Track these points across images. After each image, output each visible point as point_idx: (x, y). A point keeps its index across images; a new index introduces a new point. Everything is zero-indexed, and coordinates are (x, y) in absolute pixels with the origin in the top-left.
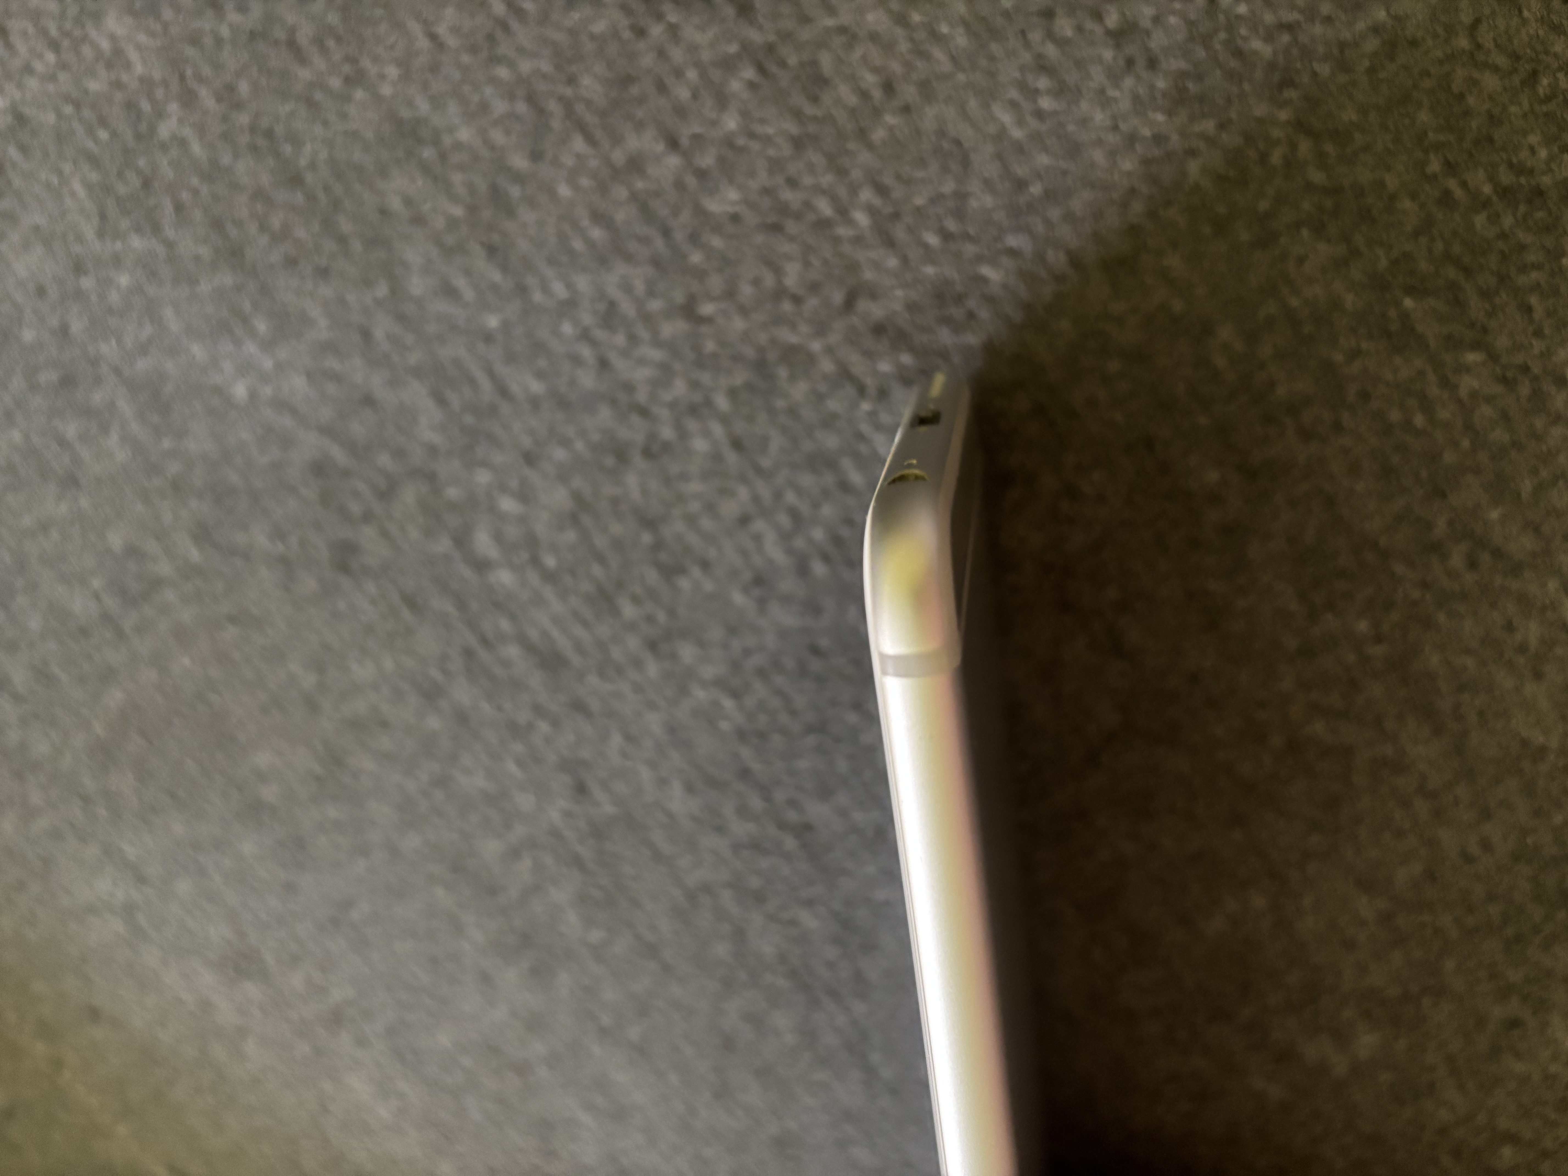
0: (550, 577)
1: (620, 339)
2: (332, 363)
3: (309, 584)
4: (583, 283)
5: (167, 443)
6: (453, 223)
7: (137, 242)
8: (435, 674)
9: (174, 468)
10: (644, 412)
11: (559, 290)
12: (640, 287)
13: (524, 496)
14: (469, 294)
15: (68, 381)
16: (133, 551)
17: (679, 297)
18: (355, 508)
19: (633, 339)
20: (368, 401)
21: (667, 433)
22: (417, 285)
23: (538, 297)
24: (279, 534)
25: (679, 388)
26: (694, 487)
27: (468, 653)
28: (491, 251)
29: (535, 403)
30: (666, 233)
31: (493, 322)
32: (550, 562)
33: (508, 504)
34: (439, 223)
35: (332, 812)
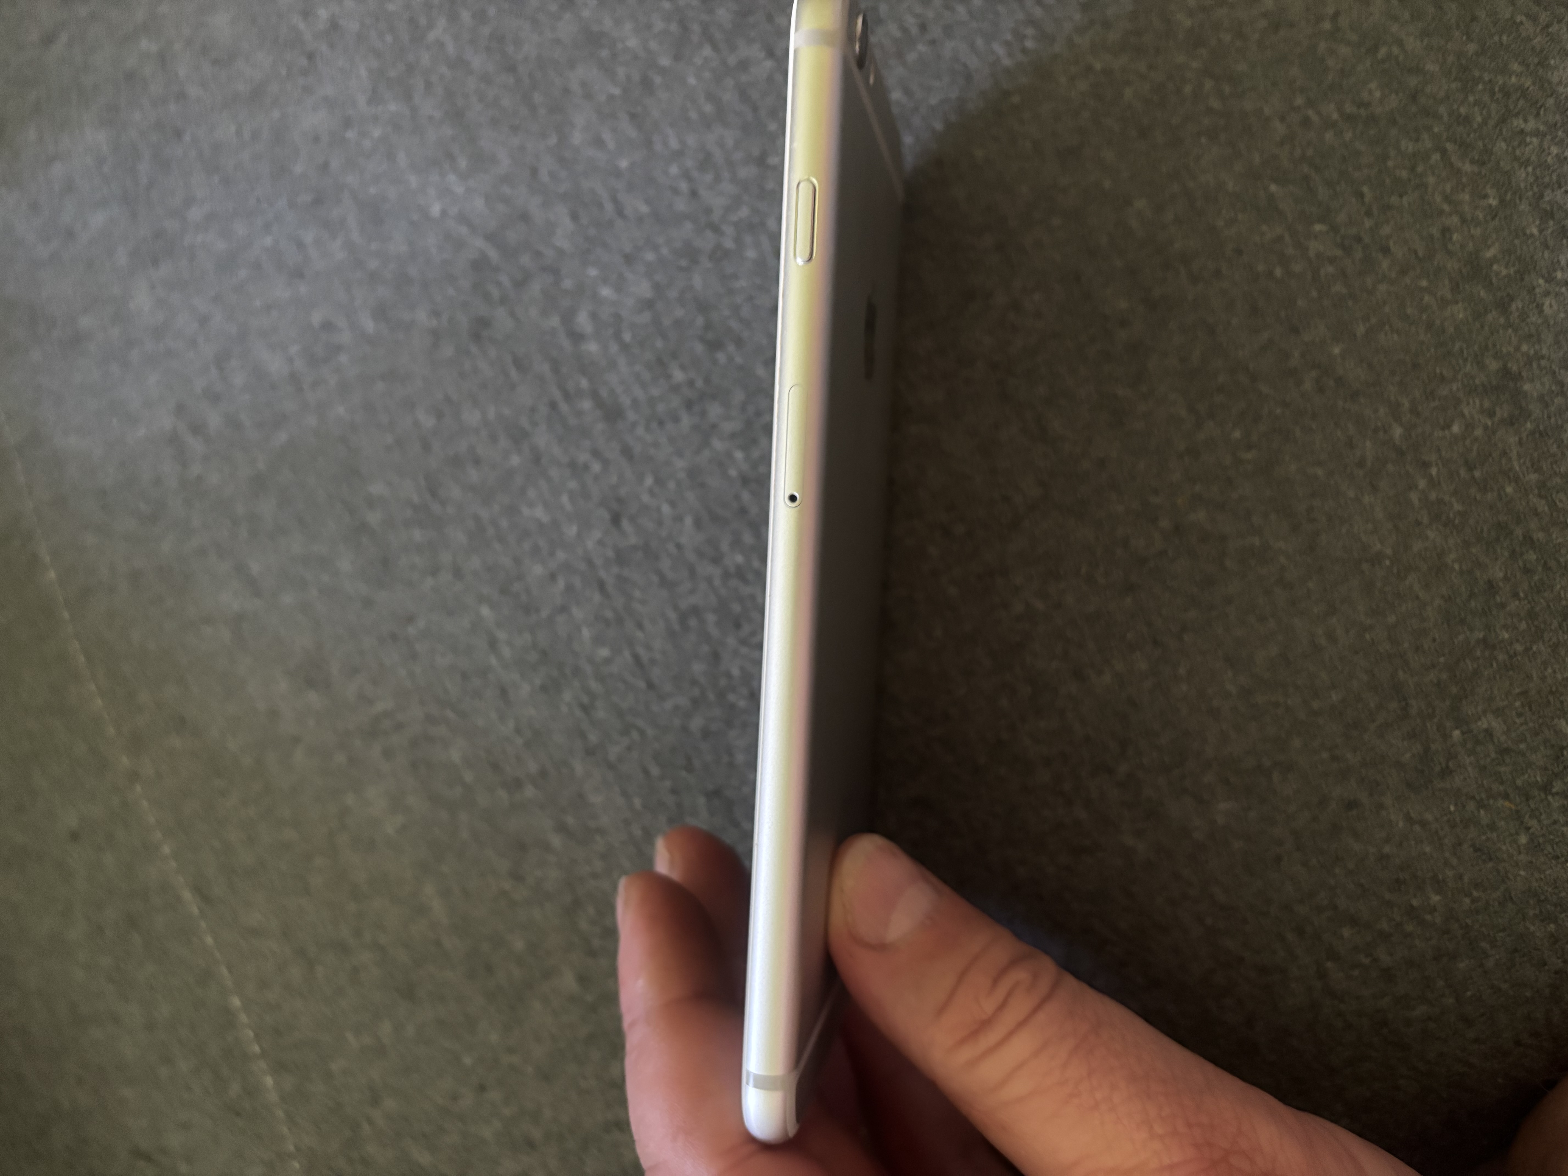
0: (625, 347)
1: (709, 177)
2: (506, 190)
3: (448, 351)
4: (691, 140)
5: (374, 246)
6: (611, 98)
7: (393, 107)
8: (524, 422)
9: (373, 264)
10: (716, 229)
11: (674, 144)
12: (730, 142)
13: (620, 286)
14: (611, 145)
15: (318, 201)
16: (328, 326)
17: (756, 152)
18: (495, 293)
19: (718, 179)
20: (525, 217)
21: (729, 244)
22: (577, 138)
23: (658, 147)
24: (436, 313)
25: (744, 212)
26: (742, 283)
27: (553, 405)
28: (633, 116)
29: (640, 220)
30: (755, 109)
31: (624, 164)
32: (627, 337)
33: (606, 292)
34: (603, 98)
35: (417, 535)
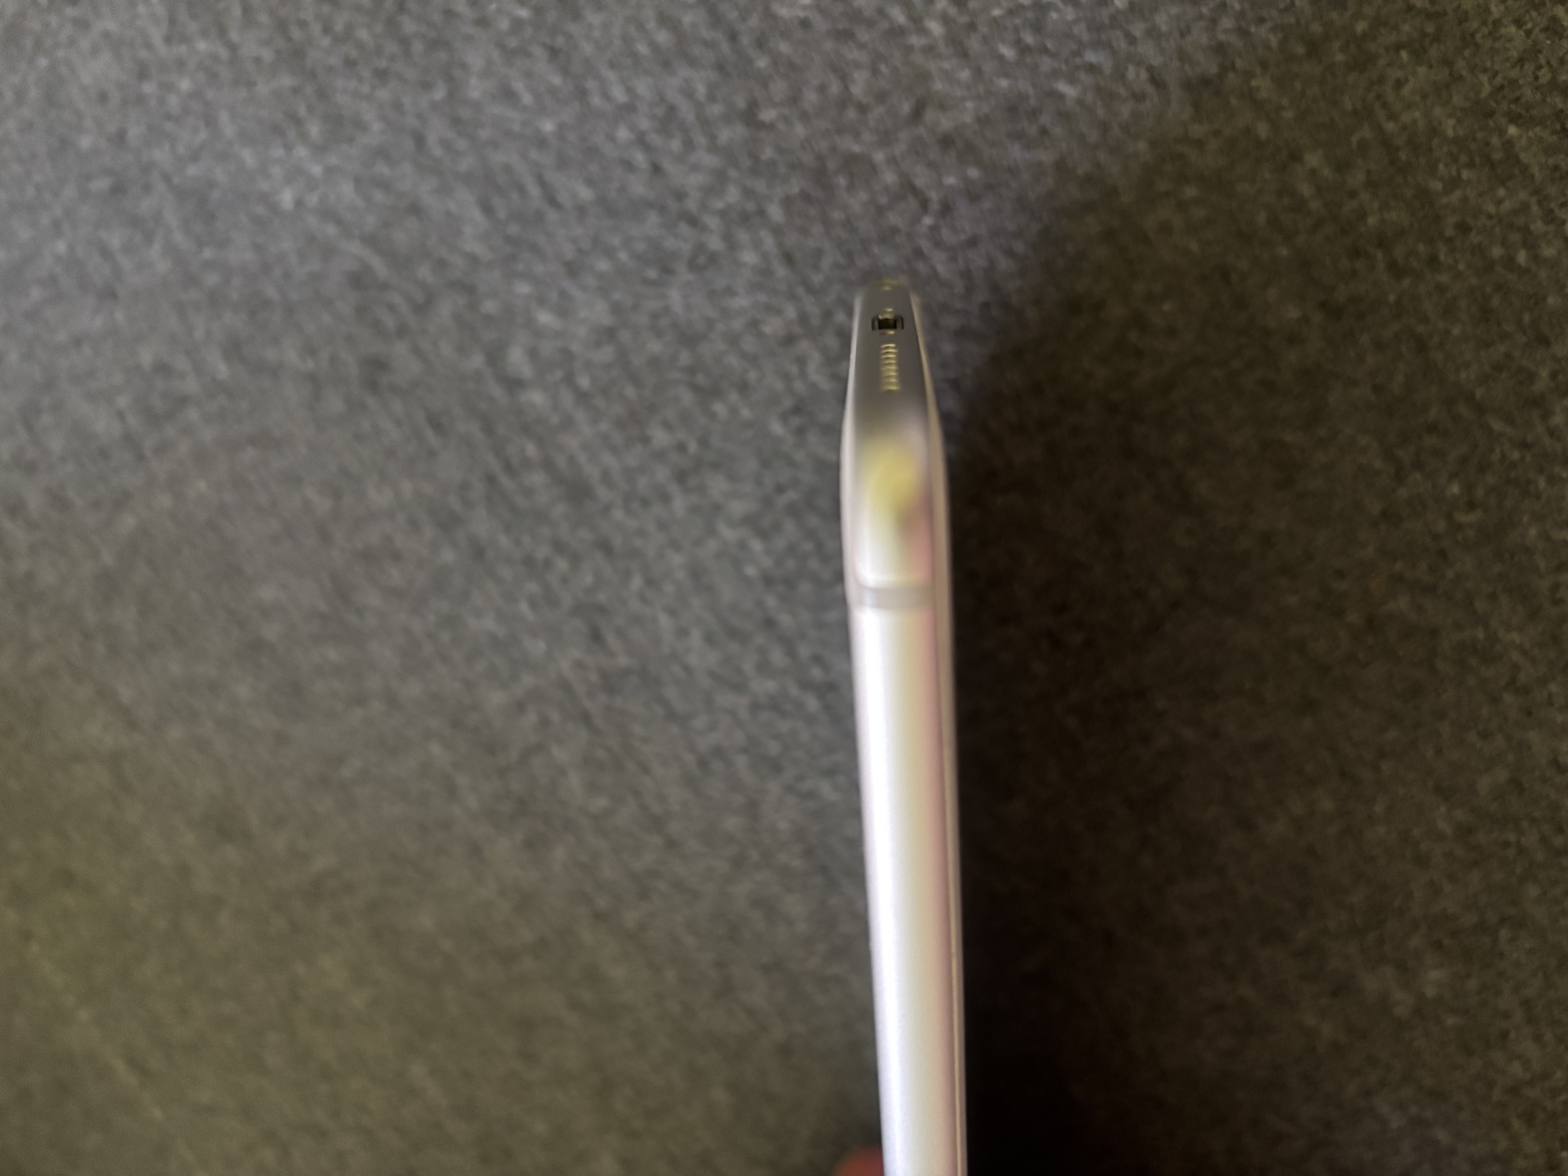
0: (583, 397)
1: (676, 145)
2: (382, 169)
3: (335, 404)
4: (643, 87)
5: (208, 253)
6: (517, 25)
7: (202, 46)
8: (454, 502)
9: (212, 279)
10: (693, 222)
11: (618, 94)
12: (701, 90)
13: (564, 311)
14: (526, 97)
15: (118, 189)
16: (163, 369)
17: (741, 103)
18: (390, 323)
19: (689, 145)
20: (415, 209)
21: (715, 244)
22: (475, 89)
23: (596, 101)
24: (310, 351)
25: (732, 195)
26: (741, 302)
27: (491, 480)
28: (554, 53)
29: (581, 210)
30: (733, 37)
31: (548, 126)
32: (584, 382)
33: (545, 318)
34: (504, 25)
35: (333, 654)
